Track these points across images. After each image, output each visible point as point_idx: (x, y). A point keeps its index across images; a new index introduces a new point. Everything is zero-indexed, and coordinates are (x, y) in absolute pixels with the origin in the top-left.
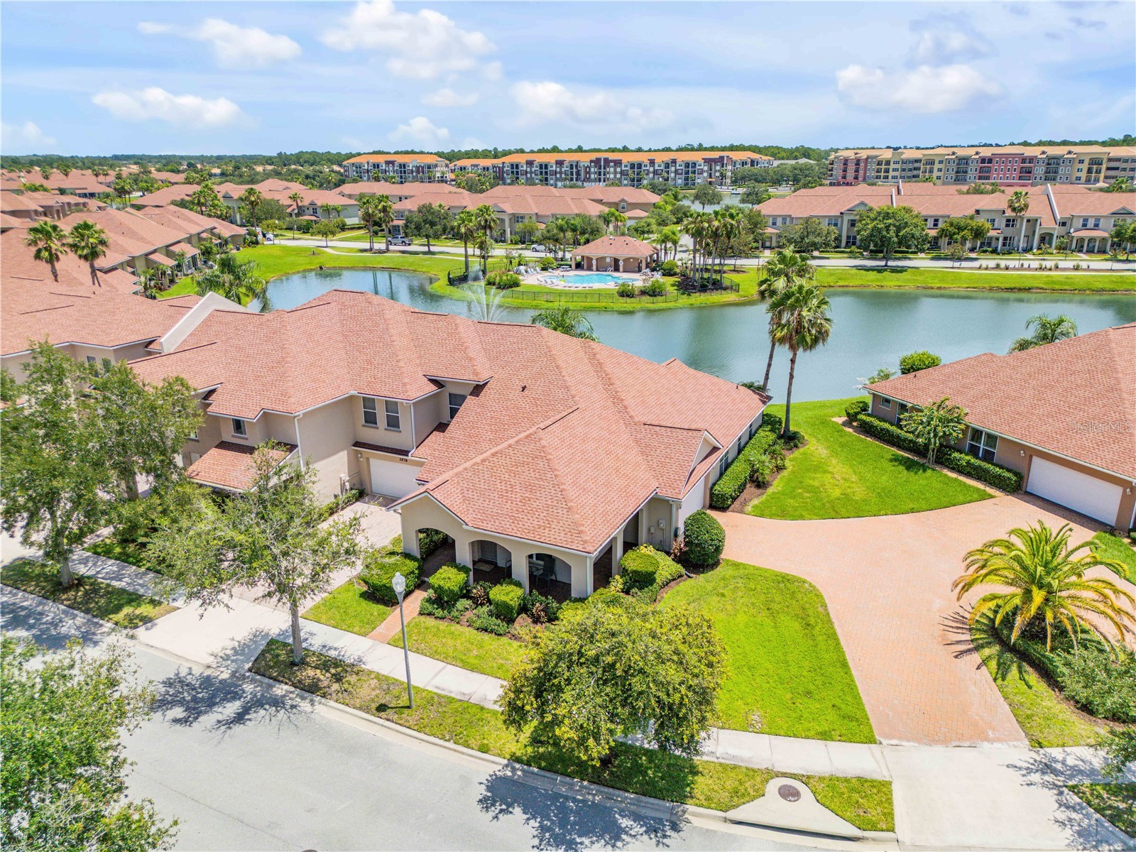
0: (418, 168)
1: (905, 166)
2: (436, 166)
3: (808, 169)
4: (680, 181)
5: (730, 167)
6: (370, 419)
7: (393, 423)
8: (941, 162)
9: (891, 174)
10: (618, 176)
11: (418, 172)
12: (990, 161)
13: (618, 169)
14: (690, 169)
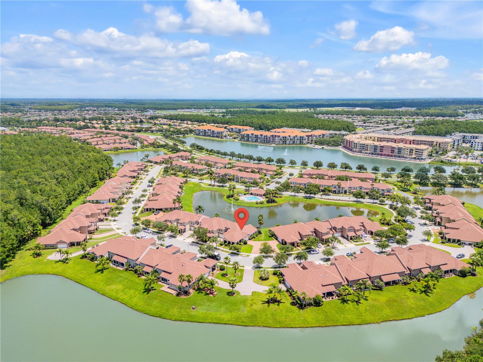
0: (218, 132)
1: (361, 145)
2: (224, 132)
3: (337, 141)
4: (298, 142)
5: (314, 138)
6: (220, 231)
7: (222, 231)
8: (370, 146)
9: (358, 147)
10: (279, 140)
11: (218, 134)
12: (383, 147)
13: (279, 138)
14: (302, 138)
